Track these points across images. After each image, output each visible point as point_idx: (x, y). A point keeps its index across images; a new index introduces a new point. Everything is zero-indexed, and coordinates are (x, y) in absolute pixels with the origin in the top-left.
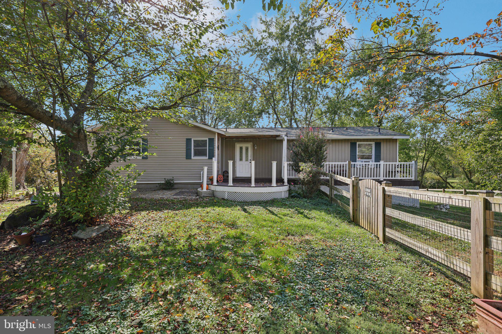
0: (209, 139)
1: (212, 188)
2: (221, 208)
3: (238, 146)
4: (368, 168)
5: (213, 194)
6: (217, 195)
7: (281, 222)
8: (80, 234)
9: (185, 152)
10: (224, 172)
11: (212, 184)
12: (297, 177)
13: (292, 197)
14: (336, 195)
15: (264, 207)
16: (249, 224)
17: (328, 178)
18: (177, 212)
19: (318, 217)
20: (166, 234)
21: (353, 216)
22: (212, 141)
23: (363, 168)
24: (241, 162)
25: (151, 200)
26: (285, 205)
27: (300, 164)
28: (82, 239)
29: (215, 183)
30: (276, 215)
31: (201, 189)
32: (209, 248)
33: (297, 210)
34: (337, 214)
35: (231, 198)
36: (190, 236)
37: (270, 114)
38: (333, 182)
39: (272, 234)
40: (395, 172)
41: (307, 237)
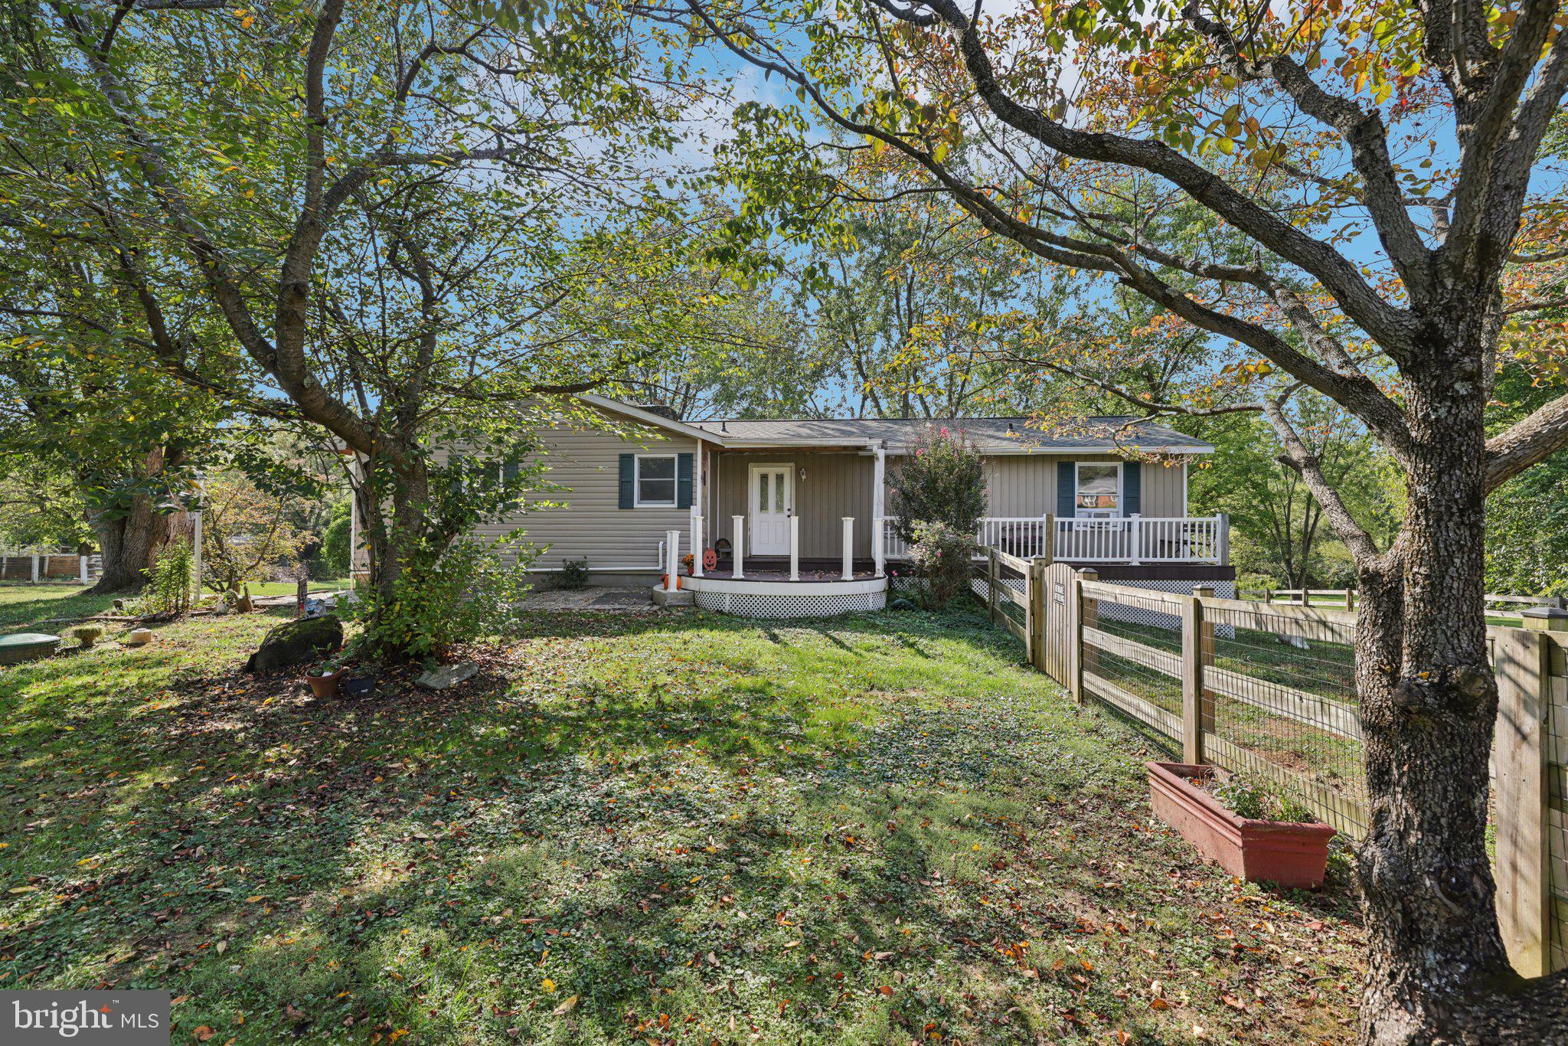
0: (681, 456)
1: (692, 584)
2: (715, 633)
3: (755, 472)
4: (1107, 532)
5: (693, 601)
6: (703, 601)
7: (859, 663)
8: (430, 679)
9: (617, 489)
10: (717, 543)
11: (690, 574)
12: (905, 557)
13: (896, 608)
14: (1003, 605)
15: (821, 631)
16: (785, 667)
17: (986, 558)
18: (613, 640)
19: (950, 654)
20: (602, 683)
21: (1033, 651)
22: (686, 460)
23: (1092, 532)
24: (764, 516)
25: (541, 613)
26: (874, 626)
27: (914, 524)
28: (433, 690)
29: (698, 571)
30: (849, 649)
31: (662, 585)
32: (699, 706)
33: (900, 638)
34: (998, 648)
35: (737, 611)
36: (655, 687)
37: (844, 376)
38: (997, 570)
39: (834, 686)
40: (1178, 543)
41: (913, 694)
